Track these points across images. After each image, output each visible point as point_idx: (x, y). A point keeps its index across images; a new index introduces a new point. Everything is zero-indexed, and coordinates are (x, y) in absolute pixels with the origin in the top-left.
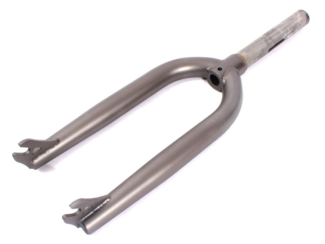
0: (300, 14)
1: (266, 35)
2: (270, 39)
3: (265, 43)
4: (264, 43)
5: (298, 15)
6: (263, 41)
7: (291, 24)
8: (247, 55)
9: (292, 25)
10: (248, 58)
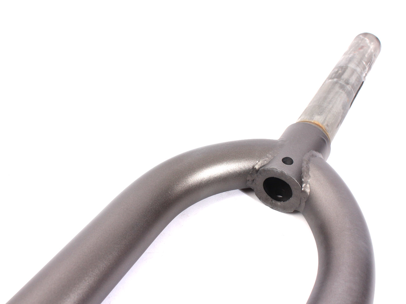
0: (368, 38)
1: (337, 78)
2: (348, 83)
3: (344, 92)
4: (342, 93)
5: (366, 40)
6: (337, 88)
7: (364, 55)
8: (325, 119)
9: (366, 56)
10: (327, 125)
